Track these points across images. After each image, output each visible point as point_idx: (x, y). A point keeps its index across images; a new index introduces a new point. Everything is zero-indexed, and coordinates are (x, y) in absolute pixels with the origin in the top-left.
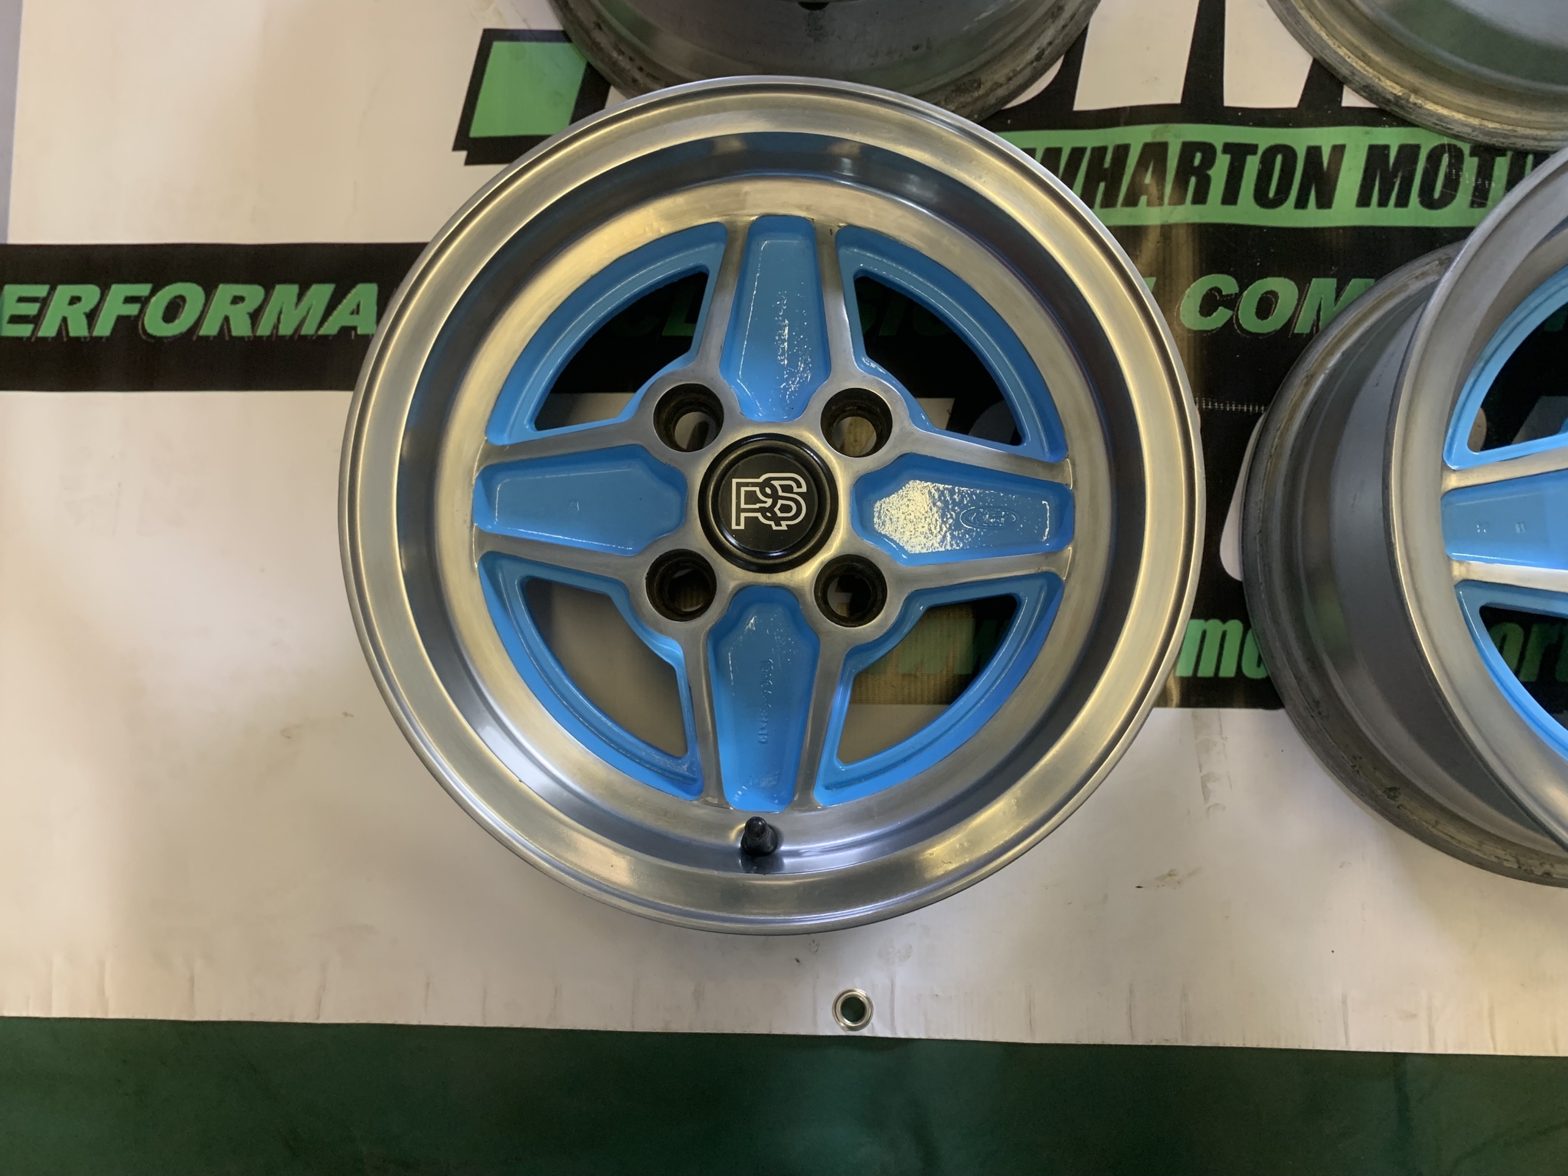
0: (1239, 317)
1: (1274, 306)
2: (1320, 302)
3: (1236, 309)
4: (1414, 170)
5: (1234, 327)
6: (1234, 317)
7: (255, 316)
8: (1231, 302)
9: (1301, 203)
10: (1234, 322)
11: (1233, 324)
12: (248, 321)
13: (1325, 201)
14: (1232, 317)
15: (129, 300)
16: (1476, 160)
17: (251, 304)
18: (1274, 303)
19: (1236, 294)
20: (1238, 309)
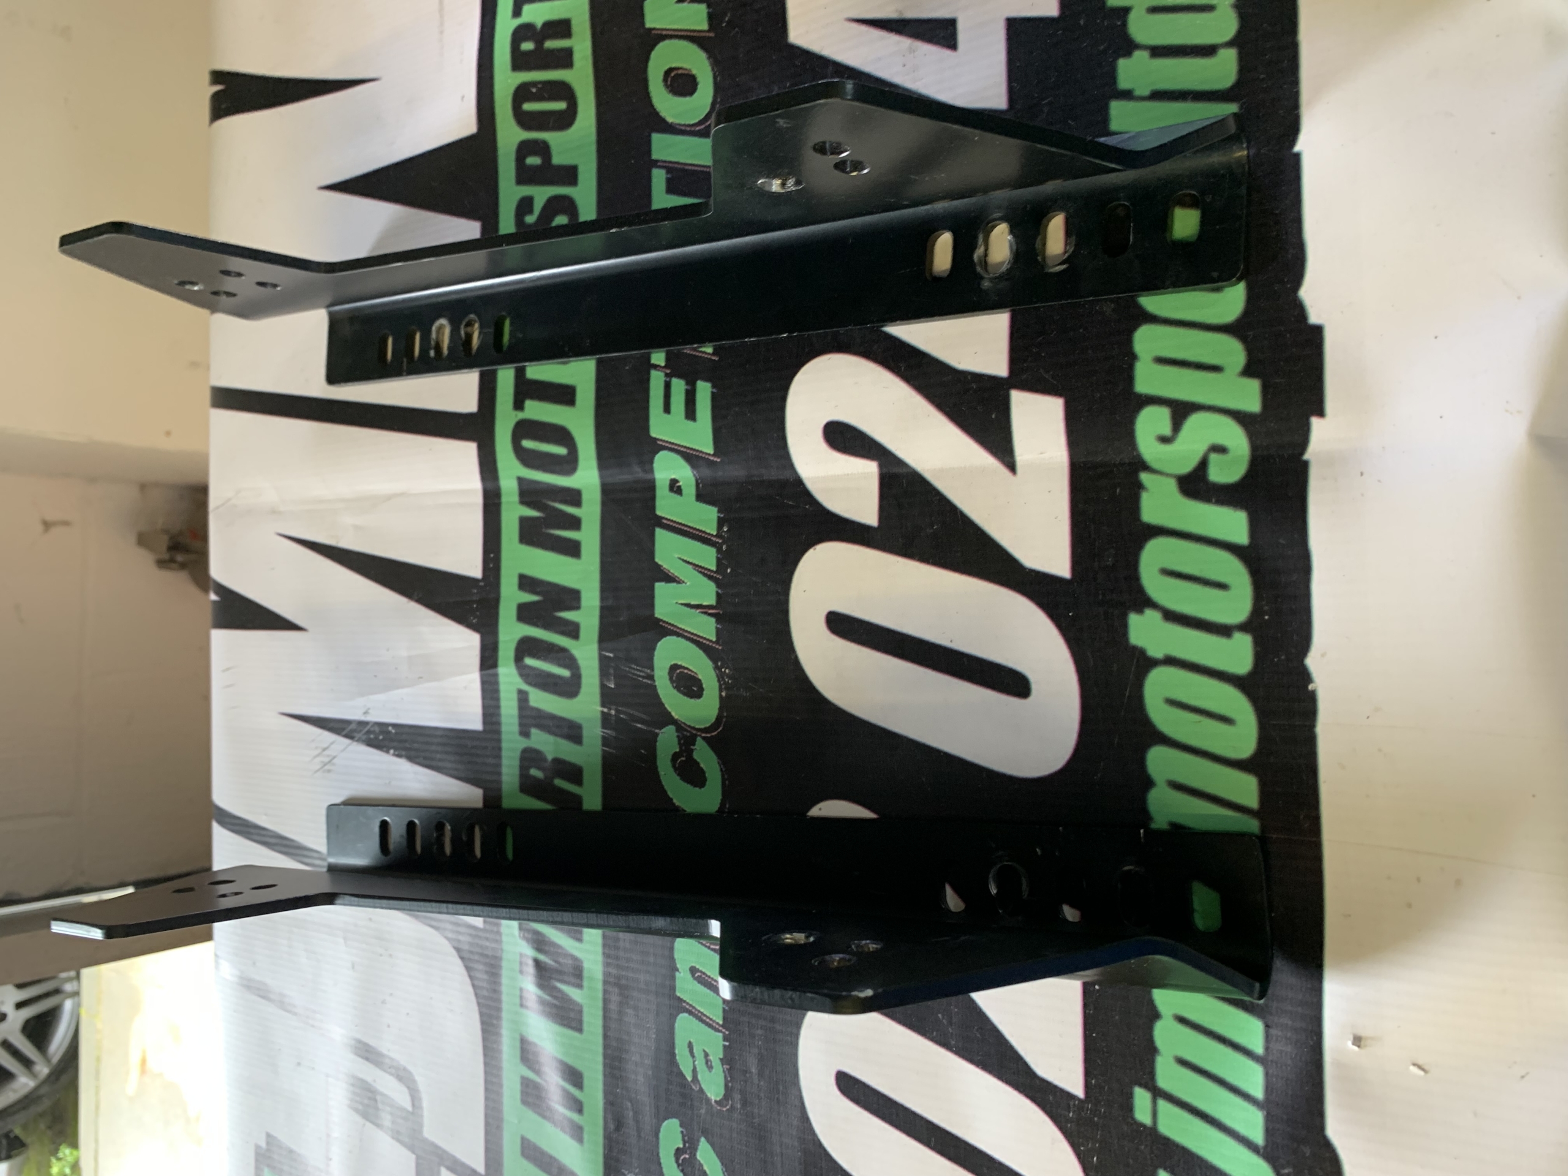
0: (703, 727)
1: (686, 671)
2: (682, 604)
3: (694, 732)
5: (715, 735)
6: (703, 735)
8: (687, 736)
9: (573, 630)
10: (709, 735)
11: (712, 736)
13: (570, 598)
14: (704, 738)
16: (528, 403)
18: (681, 670)
19: (677, 731)
20: (694, 728)
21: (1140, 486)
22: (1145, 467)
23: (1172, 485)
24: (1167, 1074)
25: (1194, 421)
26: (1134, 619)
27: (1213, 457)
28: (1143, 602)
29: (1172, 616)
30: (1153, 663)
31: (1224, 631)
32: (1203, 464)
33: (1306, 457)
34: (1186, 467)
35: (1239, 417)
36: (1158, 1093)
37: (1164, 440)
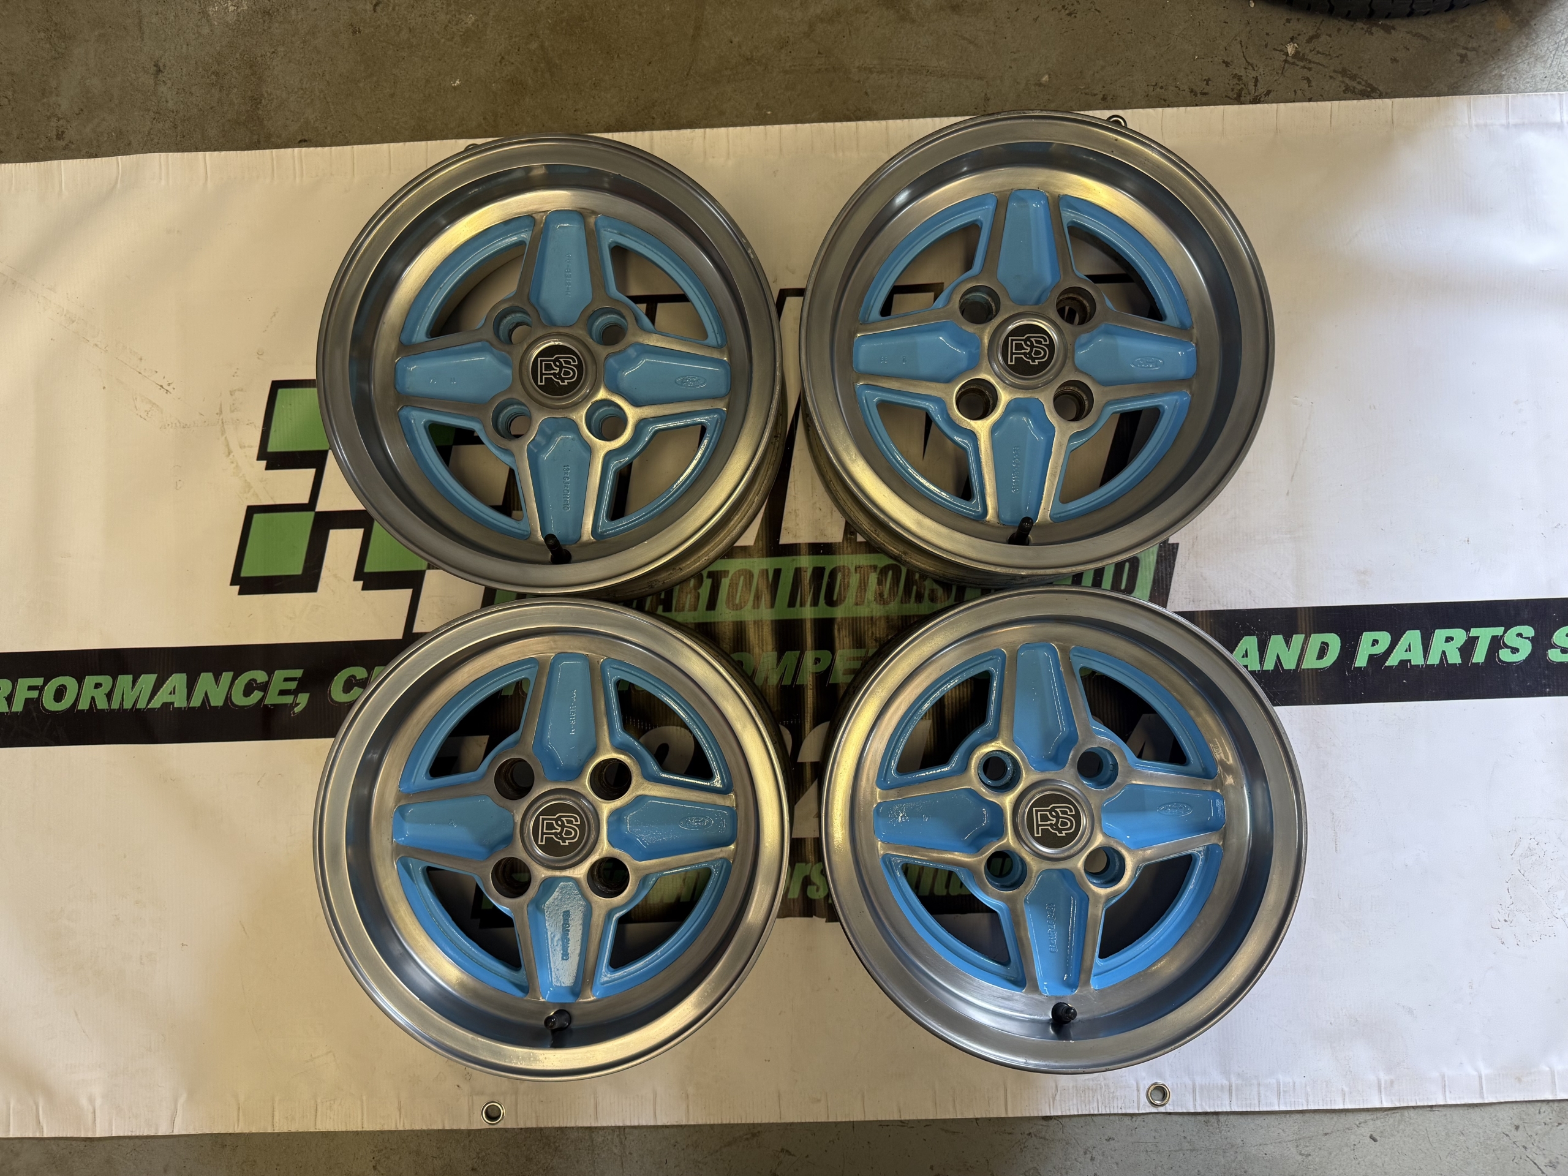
4: (822, 583)
7: (109, 696)
12: (106, 699)
15: (30, 688)
16: (857, 575)
17: (106, 688)
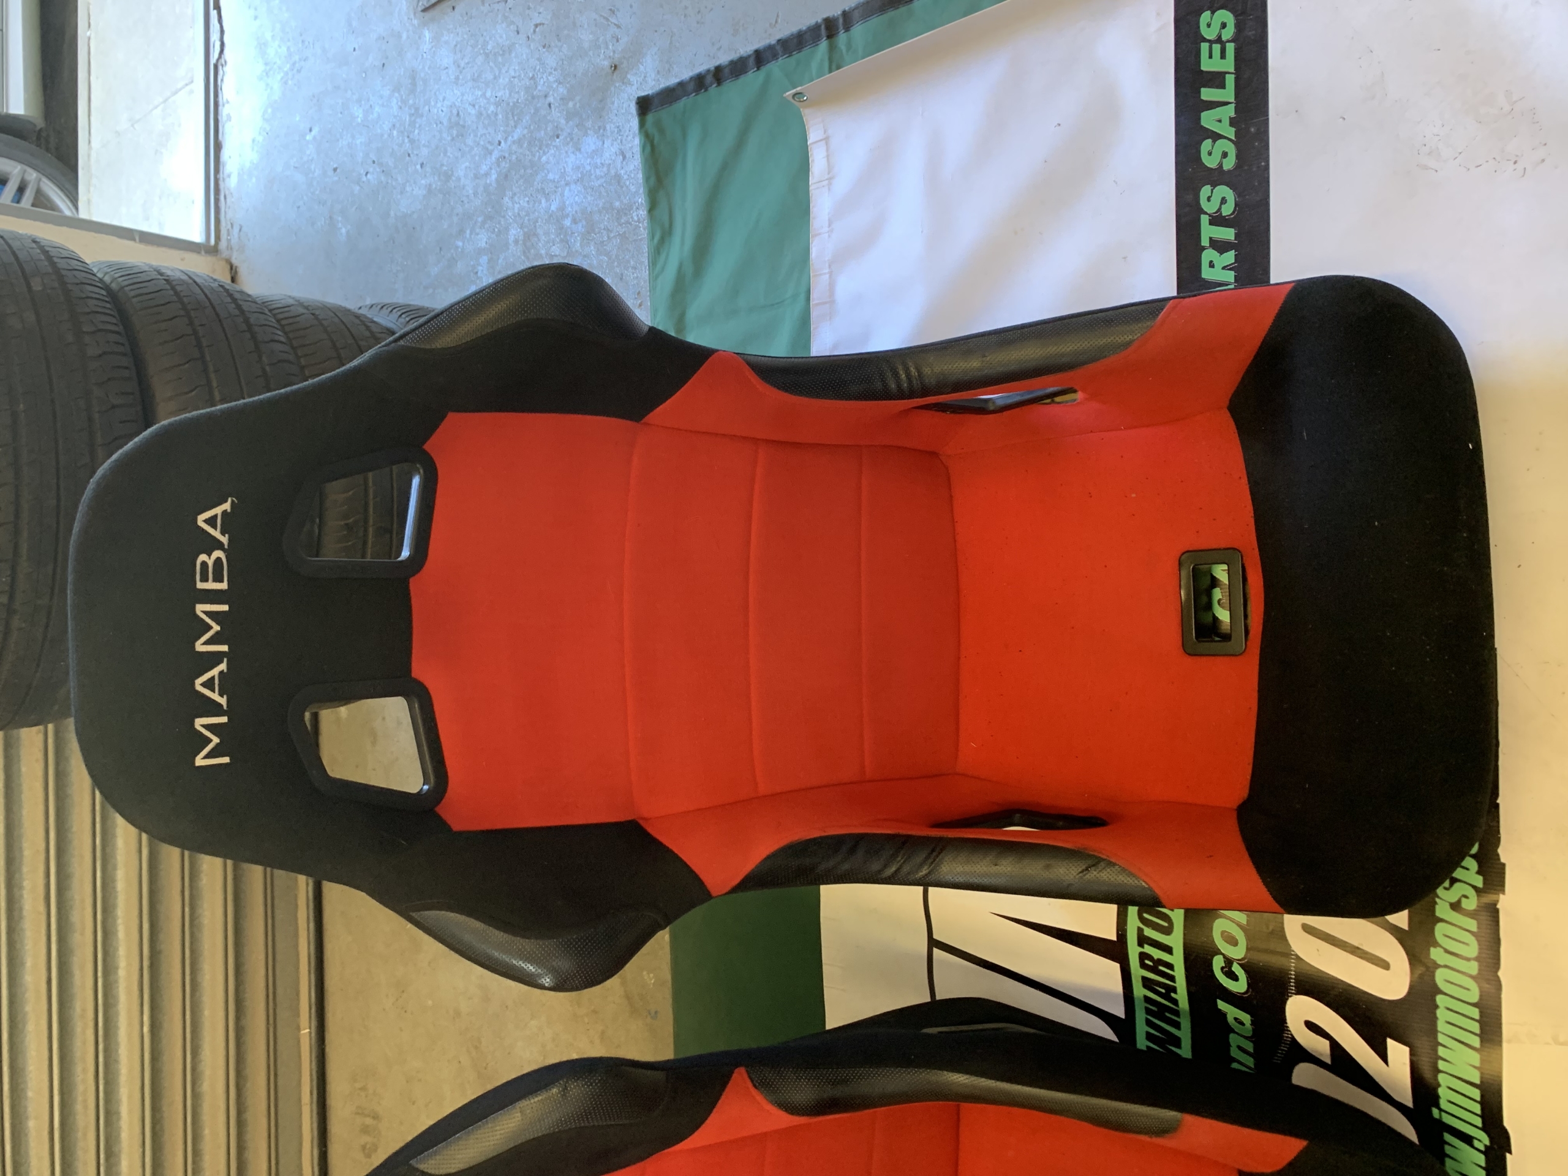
0: (1239, 959)
1: (1230, 934)
3: (1233, 960)
5: (1244, 962)
6: (1238, 961)
8: (1230, 960)
11: (1242, 963)
18: (1228, 934)
19: (1224, 958)
20: (1232, 958)
21: (1436, 903)
22: (1438, 897)
23: (1448, 904)
24: (1443, 1104)
25: (1457, 885)
26: (1432, 950)
27: (1464, 900)
28: (1436, 944)
29: (1447, 951)
30: (1439, 966)
31: (1468, 959)
32: (1459, 901)
33: (1498, 906)
34: (1454, 900)
35: (1474, 887)
36: (1441, 1110)
37: (1446, 889)
